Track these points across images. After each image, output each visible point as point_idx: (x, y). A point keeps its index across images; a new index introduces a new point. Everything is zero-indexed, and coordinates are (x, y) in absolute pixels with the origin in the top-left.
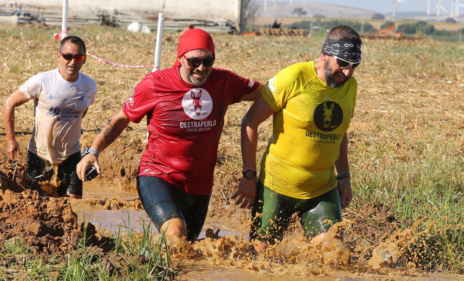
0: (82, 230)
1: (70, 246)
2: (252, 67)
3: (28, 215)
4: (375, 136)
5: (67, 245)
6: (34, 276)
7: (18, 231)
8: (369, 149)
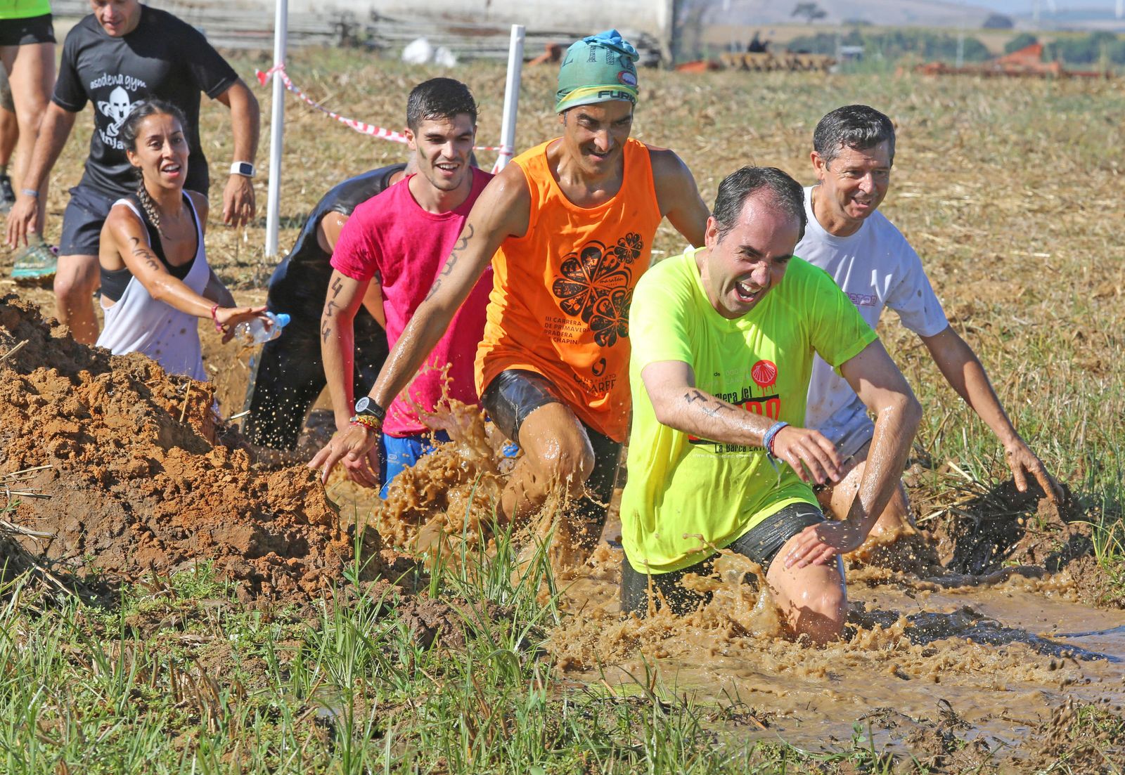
0: (351, 543)
1: (324, 580)
2: (718, 150)
3: (224, 506)
4: (1024, 314)
5: (317, 578)
6: (245, 650)
7: (201, 544)
8: (1011, 346)
